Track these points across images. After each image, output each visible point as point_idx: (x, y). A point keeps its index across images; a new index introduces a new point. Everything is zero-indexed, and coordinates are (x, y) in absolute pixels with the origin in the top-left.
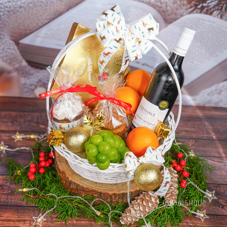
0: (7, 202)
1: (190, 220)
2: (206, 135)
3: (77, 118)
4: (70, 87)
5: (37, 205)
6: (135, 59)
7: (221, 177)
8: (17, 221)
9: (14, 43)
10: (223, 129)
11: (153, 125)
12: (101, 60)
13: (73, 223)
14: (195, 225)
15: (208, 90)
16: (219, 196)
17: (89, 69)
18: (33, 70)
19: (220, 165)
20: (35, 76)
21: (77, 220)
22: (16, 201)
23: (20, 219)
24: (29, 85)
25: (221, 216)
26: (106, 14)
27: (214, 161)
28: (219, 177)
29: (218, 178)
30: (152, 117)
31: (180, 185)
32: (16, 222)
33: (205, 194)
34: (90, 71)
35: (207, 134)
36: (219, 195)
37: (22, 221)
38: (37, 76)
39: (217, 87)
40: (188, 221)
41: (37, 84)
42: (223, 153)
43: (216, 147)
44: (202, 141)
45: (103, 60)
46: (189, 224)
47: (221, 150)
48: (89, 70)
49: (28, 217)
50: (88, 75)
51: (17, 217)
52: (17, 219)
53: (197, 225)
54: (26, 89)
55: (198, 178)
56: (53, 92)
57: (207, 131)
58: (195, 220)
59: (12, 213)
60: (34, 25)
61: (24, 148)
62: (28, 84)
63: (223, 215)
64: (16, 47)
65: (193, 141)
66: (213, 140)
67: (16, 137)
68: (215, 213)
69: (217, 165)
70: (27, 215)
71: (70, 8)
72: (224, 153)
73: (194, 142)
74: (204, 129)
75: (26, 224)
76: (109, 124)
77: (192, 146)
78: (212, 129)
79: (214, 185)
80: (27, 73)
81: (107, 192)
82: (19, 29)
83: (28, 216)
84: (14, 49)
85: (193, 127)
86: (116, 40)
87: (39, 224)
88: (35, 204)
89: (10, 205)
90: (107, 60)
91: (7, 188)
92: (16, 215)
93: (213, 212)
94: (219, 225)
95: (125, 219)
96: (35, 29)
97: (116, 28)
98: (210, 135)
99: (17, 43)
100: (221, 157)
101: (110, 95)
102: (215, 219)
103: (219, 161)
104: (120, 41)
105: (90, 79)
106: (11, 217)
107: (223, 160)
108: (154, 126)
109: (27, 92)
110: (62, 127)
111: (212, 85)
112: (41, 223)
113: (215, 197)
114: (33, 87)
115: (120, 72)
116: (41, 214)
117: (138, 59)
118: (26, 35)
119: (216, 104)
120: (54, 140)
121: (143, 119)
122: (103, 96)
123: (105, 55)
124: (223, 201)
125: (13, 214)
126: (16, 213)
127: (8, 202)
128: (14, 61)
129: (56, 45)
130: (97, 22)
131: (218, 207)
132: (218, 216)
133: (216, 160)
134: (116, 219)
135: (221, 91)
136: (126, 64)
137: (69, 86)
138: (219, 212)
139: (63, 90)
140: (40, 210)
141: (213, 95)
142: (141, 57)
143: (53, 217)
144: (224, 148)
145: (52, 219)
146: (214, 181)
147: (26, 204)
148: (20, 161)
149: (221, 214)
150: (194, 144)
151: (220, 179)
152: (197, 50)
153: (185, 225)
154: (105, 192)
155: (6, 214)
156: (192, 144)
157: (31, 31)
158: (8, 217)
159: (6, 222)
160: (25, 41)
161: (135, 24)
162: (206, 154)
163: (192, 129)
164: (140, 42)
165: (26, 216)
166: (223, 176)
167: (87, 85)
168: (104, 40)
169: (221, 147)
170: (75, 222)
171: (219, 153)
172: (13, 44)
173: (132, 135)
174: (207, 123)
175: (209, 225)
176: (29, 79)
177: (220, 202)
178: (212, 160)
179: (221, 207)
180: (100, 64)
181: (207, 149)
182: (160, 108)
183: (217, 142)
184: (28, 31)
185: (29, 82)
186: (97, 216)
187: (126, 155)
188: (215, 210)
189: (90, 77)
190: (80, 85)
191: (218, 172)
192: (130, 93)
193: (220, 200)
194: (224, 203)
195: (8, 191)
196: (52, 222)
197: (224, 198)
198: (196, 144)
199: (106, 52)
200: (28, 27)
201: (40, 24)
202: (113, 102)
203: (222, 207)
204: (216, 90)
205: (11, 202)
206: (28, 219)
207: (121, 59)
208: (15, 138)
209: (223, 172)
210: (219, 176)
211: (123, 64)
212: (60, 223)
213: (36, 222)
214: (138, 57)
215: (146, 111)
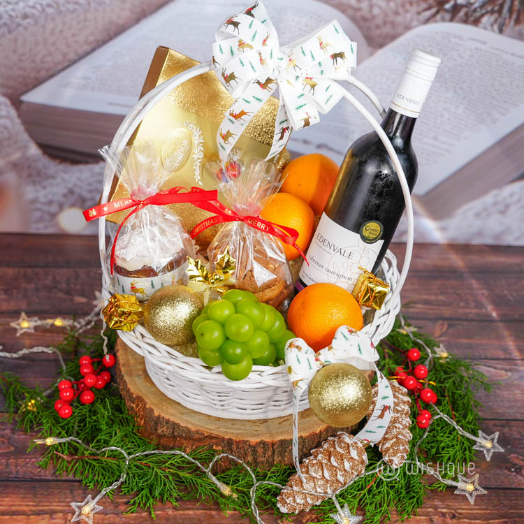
0: (6, 472)
1: (442, 502)
2: (474, 311)
3: (172, 266)
4: (154, 194)
5: (77, 478)
6: (305, 126)
7: (513, 404)
8: (33, 514)
9: (7, 102)
10: (514, 294)
11: (349, 279)
12: (224, 132)
13: (167, 514)
14: (453, 511)
15: (477, 205)
16: (509, 447)
17: (195, 154)
18: (53, 167)
19: (510, 378)
20: (58, 180)
21: (175, 508)
22: (29, 469)
23: (40, 508)
24: (43, 204)
25: (516, 491)
26: (236, 24)
27: (495, 368)
28: (507, 404)
29: (505, 407)
30: (345, 259)
31: (415, 420)
32: (32, 517)
33: (475, 443)
34: (199, 159)
35: (476, 307)
36: (509, 444)
37: (46, 513)
38: (64, 180)
39: (496, 196)
40: (437, 503)
41: (63, 199)
42: (516, 351)
43: (499, 337)
44: (465, 323)
45: (228, 132)
46: (439, 510)
47: (511, 344)
48: (195, 157)
49: (59, 504)
50: (195, 168)
51: (34, 506)
52: (34, 508)
53: (460, 511)
54: (38, 214)
55: (459, 407)
56: (115, 204)
57: (475, 301)
58: (453, 501)
59: (22, 496)
60: (58, 58)
61: (41, 349)
62: (42, 200)
63: (518, 487)
64: (13, 112)
65: (443, 325)
66: (492, 321)
67: (19, 324)
68: (499, 483)
69: (502, 376)
70: (57, 500)
71: (142, 15)
72: (519, 350)
73: (446, 327)
74: (469, 297)
75: (54, 519)
76: (247, 278)
77: (440, 336)
78: (487, 297)
79: (498, 423)
80: (39, 174)
81: (246, 440)
82: (20, 68)
83: (59, 502)
84: (8, 117)
85: (441, 293)
86: (259, 82)
87: (86, 520)
88: (74, 475)
89: (16, 479)
90: (238, 130)
91: (6, 441)
92: (29, 500)
93: (497, 482)
94: (510, 509)
95: (290, 499)
96: (60, 67)
97: (260, 54)
98: (484, 310)
99: (16, 103)
100: (510, 360)
101: (247, 210)
102: (501, 498)
103: (508, 367)
104: (269, 85)
105: (198, 177)
106: (19, 505)
107: (516, 365)
108: (350, 282)
109: (40, 220)
110: (138, 287)
111: (485, 192)
112: (91, 516)
113: (500, 448)
114: (54, 209)
115: (269, 157)
116: (90, 496)
117: (311, 124)
118: (38, 82)
119: (497, 237)
120: (120, 316)
121: (326, 266)
122: (230, 212)
123: (233, 119)
124: (518, 458)
125: (24, 497)
126: (30, 496)
127: (11, 473)
128: (9, 146)
129: (110, 104)
130: (215, 41)
131: (506, 471)
132: (508, 491)
133: (498, 366)
134: (268, 502)
135: (507, 206)
136: (281, 138)
137: (153, 190)
138: (509, 481)
139: (139, 201)
140: (86, 487)
141: (489, 215)
142: (318, 120)
143: (117, 503)
144: (517, 338)
145: (117, 507)
146: (498, 413)
147: (52, 476)
148: (32, 379)
149: (513, 486)
150: (445, 332)
151: (511, 407)
152: (445, 109)
153: (430, 511)
154: (241, 439)
155: (6, 499)
156: (442, 330)
157: (51, 73)
158: (11, 506)
159: (7, 517)
160: (37, 97)
161: (303, 46)
162: (476, 354)
163: (441, 298)
164: (313, 87)
165: (55, 502)
166: (518, 401)
167: (193, 188)
168: (232, 82)
169: (511, 336)
170: (170, 512)
171: (505, 350)
172: (6, 105)
173: (301, 301)
174: (475, 284)
175: (489, 511)
176: (44, 188)
177: (511, 461)
178: (490, 367)
179: (513, 470)
180: (222, 141)
181: (478, 342)
182: (365, 239)
183: (501, 325)
184: (43, 73)
185: (45, 196)
186: (222, 496)
187: (289, 346)
188: (501, 477)
189: (198, 172)
190: (177, 189)
191: (505, 393)
192: (293, 208)
193: (512, 455)
194: (522, 462)
195: (9, 448)
196: (117, 514)
197: (520, 450)
198: (450, 331)
199: (237, 112)
200: (42, 62)
201: (72, 56)
202: (254, 227)
203: (516, 470)
204: (495, 204)
205: (17, 472)
206: (60, 508)
207: (269, 130)
208: (18, 327)
209: (517, 392)
210: (508, 401)
211: (277, 137)
212: (137, 516)
213: (79, 515)
214: (310, 120)
215: (332, 248)
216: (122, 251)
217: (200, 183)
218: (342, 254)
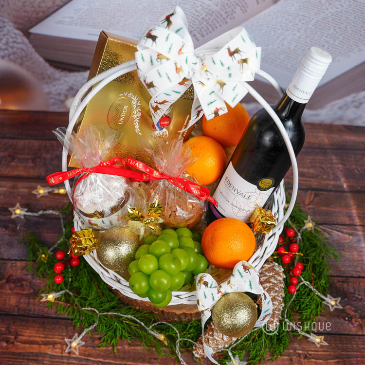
0: (28, 310)
1: (300, 345)
2: (332, 183)
5: (70, 317)
6: (215, 117)
7: (352, 263)
8: (43, 344)
10: (359, 169)
11: (247, 211)
12: (154, 105)
13: (124, 348)
14: (306, 352)
15: (340, 102)
16: (346, 299)
17: (134, 114)
18: (58, 74)
19: (351, 241)
20: (62, 81)
21: (129, 345)
22: (42, 308)
23: (47, 339)
25: (347, 336)
26: (154, 38)
27: (342, 232)
28: (347, 263)
29: (346, 266)
32: (42, 346)
34: (138, 117)
35: (334, 179)
36: (346, 298)
37: (50, 344)
38: (66, 81)
40: (296, 345)
41: (67, 93)
42: (357, 218)
43: (347, 206)
44: (326, 193)
45: (157, 106)
46: (297, 351)
47: (354, 212)
48: (135, 116)
49: (59, 337)
50: (135, 124)
51: (44, 338)
52: (43, 339)
53: (310, 353)
54: (52, 101)
57: (334, 174)
58: (307, 344)
59: (36, 329)
61: (51, 212)
62: (54, 93)
63: (349, 333)
64: (26, 40)
65: (311, 194)
66: (343, 191)
68: (337, 330)
69: (346, 240)
70: (57, 333)
72: (359, 217)
73: (313, 196)
74: (329, 170)
75: (56, 349)
76: (172, 217)
77: (309, 204)
78: (341, 171)
79: (340, 279)
80: (49, 77)
82: (25, 11)
83: (59, 335)
84: (23, 43)
85: (312, 167)
87: (74, 351)
88: (68, 315)
89: (33, 316)
91: (28, 284)
92: (41, 332)
93: (335, 329)
94: (342, 351)
96: (52, 10)
97: (176, 64)
98: (338, 182)
100: (352, 225)
102: (338, 342)
103: (350, 232)
105: (138, 129)
106: (35, 337)
107: (356, 230)
108: (248, 213)
109: (54, 104)
110: (93, 223)
112: (77, 349)
113: (340, 306)
114: (62, 98)
116: (76, 334)
117: (220, 115)
118: (39, 21)
119: (350, 121)
124: (351, 309)
125: (38, 330)
126: (41, 329)
127: (30, 310)
128: (27, 61)
130: (138, 51)
131: (342, 320)
132: (342, 337)
133: (345, 231)
138: (343, 328)
140: (75, 326)
142: (226, 111)
143: (94, 338)
144: (359, 206)
145: (93, 341)
146: (341, 271)
147: (55, 314)
148: (46, 234)
149: (346, 333)
150: (313, 201)
151: (350, 266)
153: (291, 352)
155: (27, 331)
156: (310, 199)
157: (46, 14)
158: (30, 336)
159: (27, 345)
161: (213, 56)
162: (331, 220)
163: (312, 171)
164: (222, 86)
165: (56, 335)
166: (355, 261)
169: (355, 205)
170: (126, 347)
171: (350, 217)
172: (20, 35)
174: (334, 159)
175: (328, 353)
176: (54, 86)
177: (346, 311)
178: (338, 231)
179: (347, 319)
180: (153, 111)
181: (333, 210)
183: (349, 195)
184: (41, 14)
185: (56, 91)
187: (199, 281)
188: (339, 325)
189: (137, 126)
191: (347, 253)
193: (348, 306)
194: (353, 312)
195: (30, 290)
196: (93, 347)
197: (353, 303)
198: (316, 199)
199: (160, 101)
200: (39, 7)
205: (34, 310)
206: (59, 340)
208: (37, 193)
209: (355, 253)
210: (348, 261)
212: (106, 350)
213: (70, 348)
214: (219, 112)
215: (236, 191)
216: (80, 197)
217: (140, 134)
218: (243, 196)
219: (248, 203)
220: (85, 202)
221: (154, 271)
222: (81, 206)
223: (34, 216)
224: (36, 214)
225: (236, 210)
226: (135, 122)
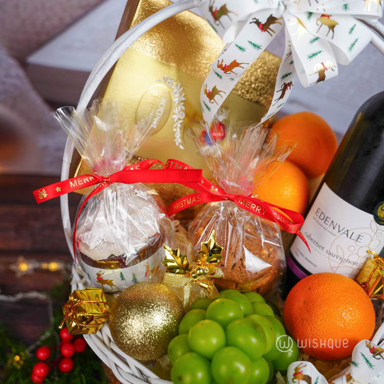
4: (121, 169)
6: (319, 81)
11: (354, 263)
12: (210, 89)
17: (175, 114)
30: (352, 242)
34: (180, 119)
45: (215, 89)
48: (175, 117)
50: (175, 130)
56: (71, 183)
76: (237, 268)
84: (17, 77)
86: (257, 22)
90: (226, 86)
105: (178, 140)
108: (355, 267)
110: (105, 278)
117: (326, 79)
121: (326, 247)
122: (217, 189)
136: (282, 97)
137: (120, 163)
139: (102, 178)
142: (336, 73)
164: (332, 27)
167: (170, 160)
168: (224, 19)
173: (303, 299)
180: (207, 100)
182: (379, 220)
189: (178, 135)
190: (150, 163)
192: (287, 176)
199: (227, 62)
202: (246, 209)
211: (277, 95)
214: (326, 73)
215: (337, 228)
216: (86, 234)
217: (181, 147)
218: (349, 236)
219: (357, 249)
220: (95, 240)
221: (219, 349)
222: (87, 247)
223: (9, 303)
224: (12, 299)
225: (335, 262)
226: (176, 127)
